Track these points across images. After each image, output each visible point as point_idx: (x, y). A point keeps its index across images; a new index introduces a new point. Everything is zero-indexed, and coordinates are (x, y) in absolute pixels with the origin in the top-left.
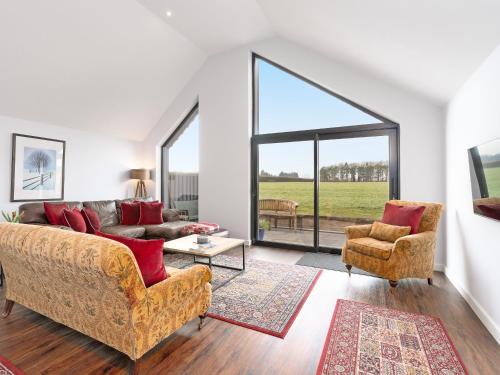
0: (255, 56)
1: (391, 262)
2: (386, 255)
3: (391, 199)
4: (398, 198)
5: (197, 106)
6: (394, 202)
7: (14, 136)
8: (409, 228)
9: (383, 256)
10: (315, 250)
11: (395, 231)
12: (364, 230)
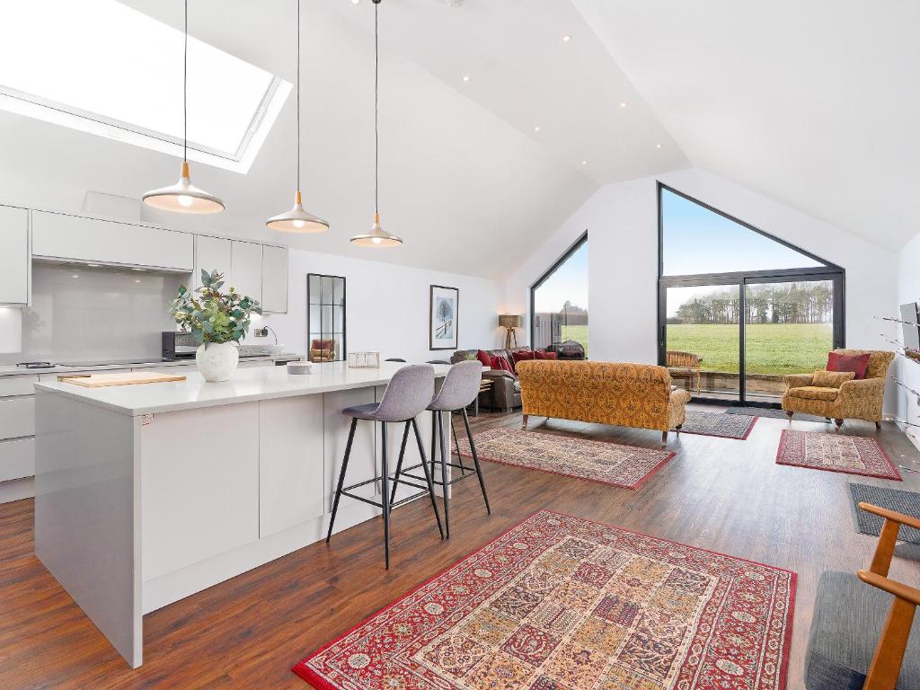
0: (660, 186)
1: (837, 403)
2: (832, 397)
3: (835, 348)
4: (843, 346)
5: (584, 238)
6: (839, 351)
7: (432, 287)
8: (853, 374)
9: (829, 399)
10: (742, 403)
11: (839, 377)
12: (807, 378)
